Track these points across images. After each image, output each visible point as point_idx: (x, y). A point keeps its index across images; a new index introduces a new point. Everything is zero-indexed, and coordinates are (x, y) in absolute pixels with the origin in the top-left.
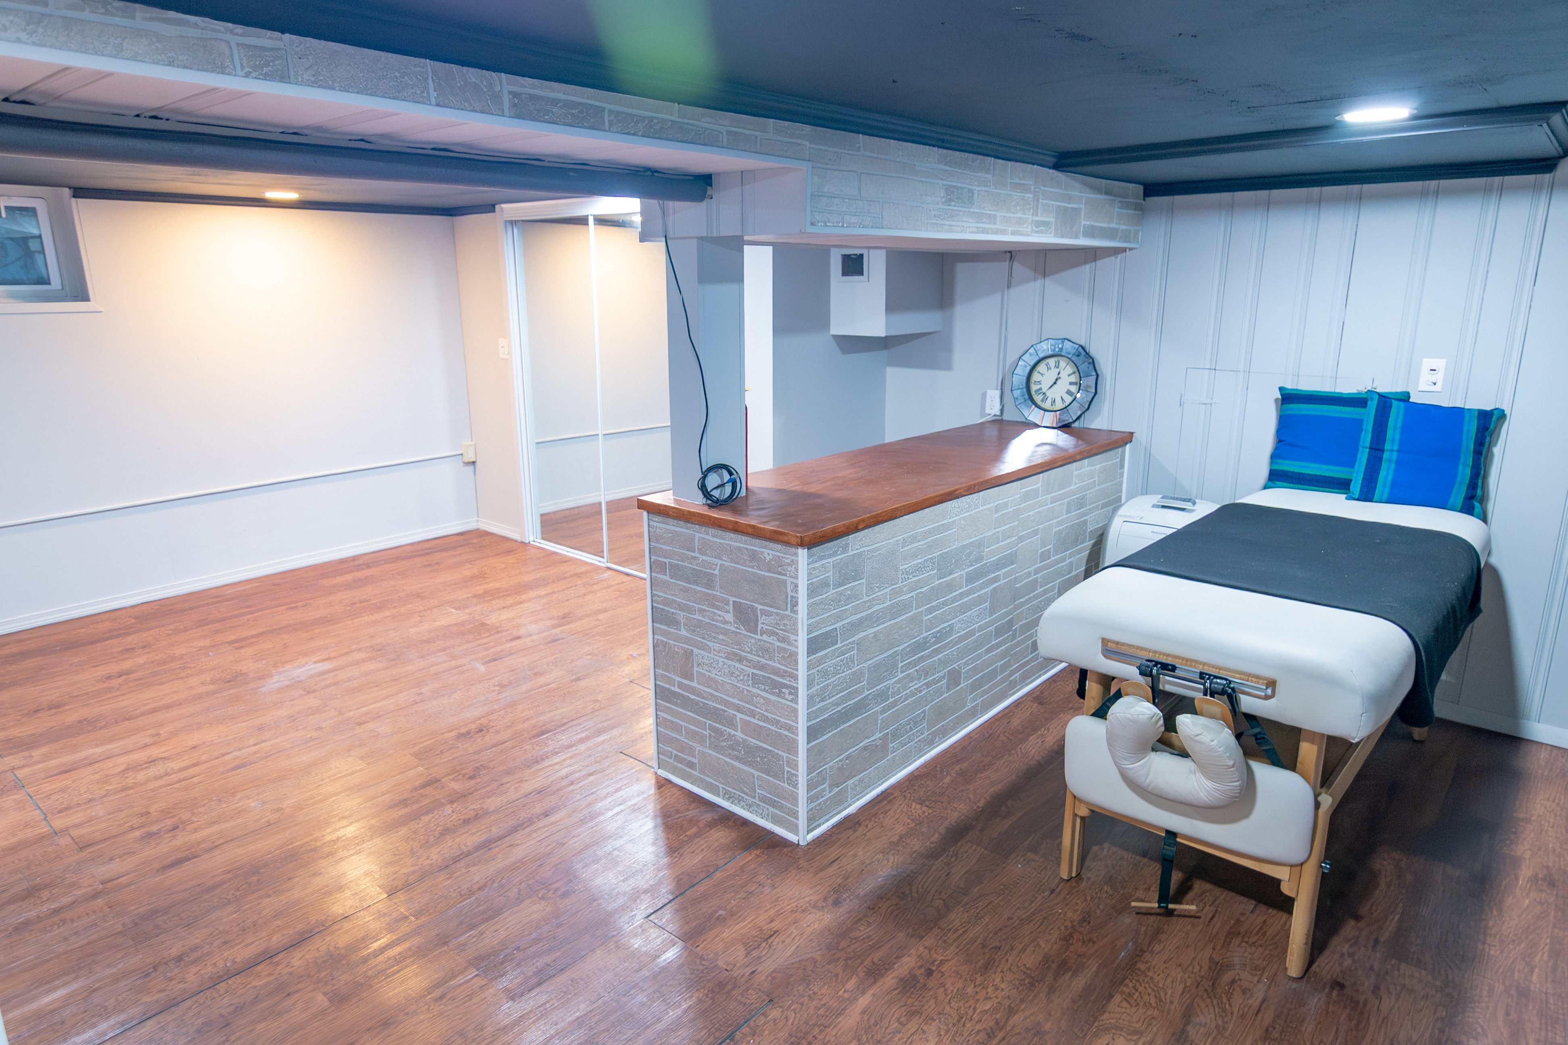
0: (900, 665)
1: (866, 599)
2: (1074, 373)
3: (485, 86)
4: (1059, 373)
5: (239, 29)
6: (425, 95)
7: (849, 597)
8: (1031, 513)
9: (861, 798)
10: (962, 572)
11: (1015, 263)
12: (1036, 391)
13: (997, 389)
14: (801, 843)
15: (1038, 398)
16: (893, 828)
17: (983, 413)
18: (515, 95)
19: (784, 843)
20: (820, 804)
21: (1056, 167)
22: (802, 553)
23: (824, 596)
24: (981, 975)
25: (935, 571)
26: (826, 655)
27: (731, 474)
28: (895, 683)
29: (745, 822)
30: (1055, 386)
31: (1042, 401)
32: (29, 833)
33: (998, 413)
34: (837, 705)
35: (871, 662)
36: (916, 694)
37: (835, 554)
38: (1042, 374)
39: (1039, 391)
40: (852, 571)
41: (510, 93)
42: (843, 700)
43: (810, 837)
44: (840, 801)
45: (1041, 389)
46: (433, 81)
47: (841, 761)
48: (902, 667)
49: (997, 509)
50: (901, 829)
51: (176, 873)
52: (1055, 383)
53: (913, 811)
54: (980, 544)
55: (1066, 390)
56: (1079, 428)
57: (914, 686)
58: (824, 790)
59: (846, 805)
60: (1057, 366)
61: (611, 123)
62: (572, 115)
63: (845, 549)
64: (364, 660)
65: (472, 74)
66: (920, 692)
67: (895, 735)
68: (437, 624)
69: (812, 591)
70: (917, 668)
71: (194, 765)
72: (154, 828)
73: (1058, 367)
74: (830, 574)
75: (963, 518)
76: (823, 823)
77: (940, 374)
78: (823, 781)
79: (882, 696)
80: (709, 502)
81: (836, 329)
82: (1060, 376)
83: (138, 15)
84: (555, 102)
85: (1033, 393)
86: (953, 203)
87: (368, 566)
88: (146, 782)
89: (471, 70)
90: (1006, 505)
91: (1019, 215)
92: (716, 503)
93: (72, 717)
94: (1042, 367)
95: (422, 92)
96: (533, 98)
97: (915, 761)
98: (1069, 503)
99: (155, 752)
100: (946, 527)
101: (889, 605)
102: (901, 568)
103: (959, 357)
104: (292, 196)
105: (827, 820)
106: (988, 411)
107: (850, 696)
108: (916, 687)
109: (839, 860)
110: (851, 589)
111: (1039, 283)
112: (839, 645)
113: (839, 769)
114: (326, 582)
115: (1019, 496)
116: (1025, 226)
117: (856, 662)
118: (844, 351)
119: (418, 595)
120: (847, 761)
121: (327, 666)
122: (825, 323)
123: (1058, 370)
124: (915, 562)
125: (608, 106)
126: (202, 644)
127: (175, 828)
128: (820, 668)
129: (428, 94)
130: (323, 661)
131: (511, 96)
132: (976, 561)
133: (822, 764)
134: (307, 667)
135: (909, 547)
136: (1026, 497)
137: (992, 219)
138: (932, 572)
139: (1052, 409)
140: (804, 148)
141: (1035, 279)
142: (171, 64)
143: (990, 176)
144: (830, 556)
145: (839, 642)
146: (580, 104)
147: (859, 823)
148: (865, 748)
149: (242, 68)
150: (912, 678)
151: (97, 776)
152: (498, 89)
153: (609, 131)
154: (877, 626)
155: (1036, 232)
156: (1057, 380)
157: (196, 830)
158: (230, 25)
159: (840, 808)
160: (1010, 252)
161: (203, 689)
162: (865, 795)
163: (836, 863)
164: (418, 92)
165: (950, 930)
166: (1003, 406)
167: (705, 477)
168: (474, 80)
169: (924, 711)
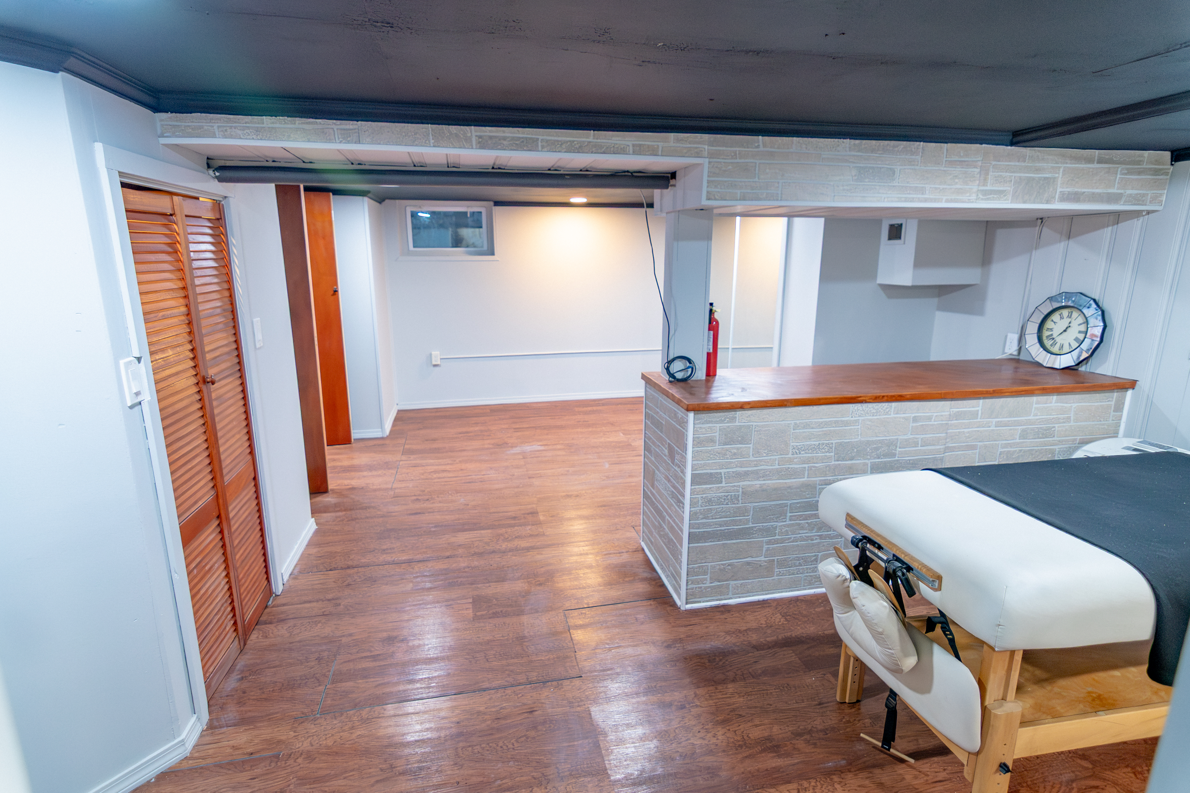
0: (789, 514)
1: (752, 458)
2: (1084, 323)
3: (462, 134)
4: (1070, 323)
5: (338, 122)
6: (427, 142)
7: (735, 454)
8: (966, 430)
9: (743, 597)
10: (866, 461)
11: (1044, 228)
12: (1047, 337)
13: (1018, 333)
14: (681, 608)
15: (1048, 343)
16: (748, 623)
17: (1004, 353)
18: (480, 137)
19: (673, 604)
20: (701, 587)
21: (1012, 144)
22: (691, 415)
23: (710, 448)
24: (713, 725)
25: (833, 454)
26: (710, 488)
27: (690, 363)
28: (784, 526)
29: (663, 585)
30: (1065, 333)
31: (1051, 345)
32: (384, 486)
33: (1016, 353)
34: (721, 526)
35: (757, 504)
36: (807, 541)
37: (722, 421)
38: (1054, 322)
39: (1051, 337)
40: (739, 437)
41: (476, 136)
42: (726, 524)
43: (689, 606)
44: (721, 592)
45: (1052, 335)
46: (432, 135)
47: (722, 564)
48: (791, 516)
49: (915, 419)
50: (753, 625)
52: (1065, 331)
53: (773, 618)
54: (892, 444)
55: (1074, 338)
56: (1086, 372)
57: (805, 534)
58: (706, 579)
59: (726, 597)
60: (1070, 316)
61: (543, 147)
62: (516, 144)
63: (733, 419)
64: (560, 449)
65: (454, 129)
66: (812, 540)
67: (782, 564)
69: (697, 442)
70: (809, 521)
71: (456, 477)
72: (421, 498)
73: (1070, 317)
74: (717, 434)
75: (870, 420)
76: (703, 602)
77: (975, 320)
78: (705, 573)
79: (770, 531)
80: (671, 379)
81: (883, 279)
82: (1070, 325)
83: (297, 122)
84: (505, 138)
85: (1044, 338)
86: (867, 180)
88: (435, 478)
89: (453, 127)
90: (928, 419)
91: (958, 186)
92: (674, 379)
93: (435, 445)
94: (1056, 317)
95: (426, 141)
96: (491, 138)
97: (805, 589)
99: (448, 467)
100: (847, 424)
101: (777, 469)
102: (792, 444)
103: (990, 305)
104: (583, 200)
105: (707, 601)
106: (1006, 351)
107: (734, 523)
108: (806, 535)
109: (696, 625)
110: (738, 449)
111: (1062, 245)
112: (723, 484)
113: (720, 570)
115: (948, 413)
116: (968, 195)
117: (741, 501)
118: (890, 296)
119: (612, 424)
120: (729, 567)
121: (542, 448)
122: (873, 275)
123: (1069, 320)
124: (808, 443)
125: (540, 137)
126: (503, 427)
127: (428, 500)
128: (705, 495)
129: (429, 141)
130: (541, 445)
131: (477, 138)
132: (886, 455)
133: (703, 561)
134: (534, 447)
135: (801, 431)
137: (922, 191)
138: (828, 454)
139: (1059, 353)
141: (1060, 241)
143: (918, 157)
144: (716, 422)
145: (724, 483)
146: (522, 138)
147: (729, 611)
148: (748, 563)
149: (339, 138)
150: (802, 527)
151: (422, 471)
152: (469, 135)
153: (541, 151)
154: (764, 480)
155: (983, 199)
156: (1067, 328)
157: (433, 503)
158: (335, 121)
159: (719, 597)
160: (1041, 219)
161: (487, 446)
162: (747, 597)
164: (424, 141)
165: (721, 692)
166: (1021, 348)
167: (670, 362)
168: (455, 132)
169: (815, 556)
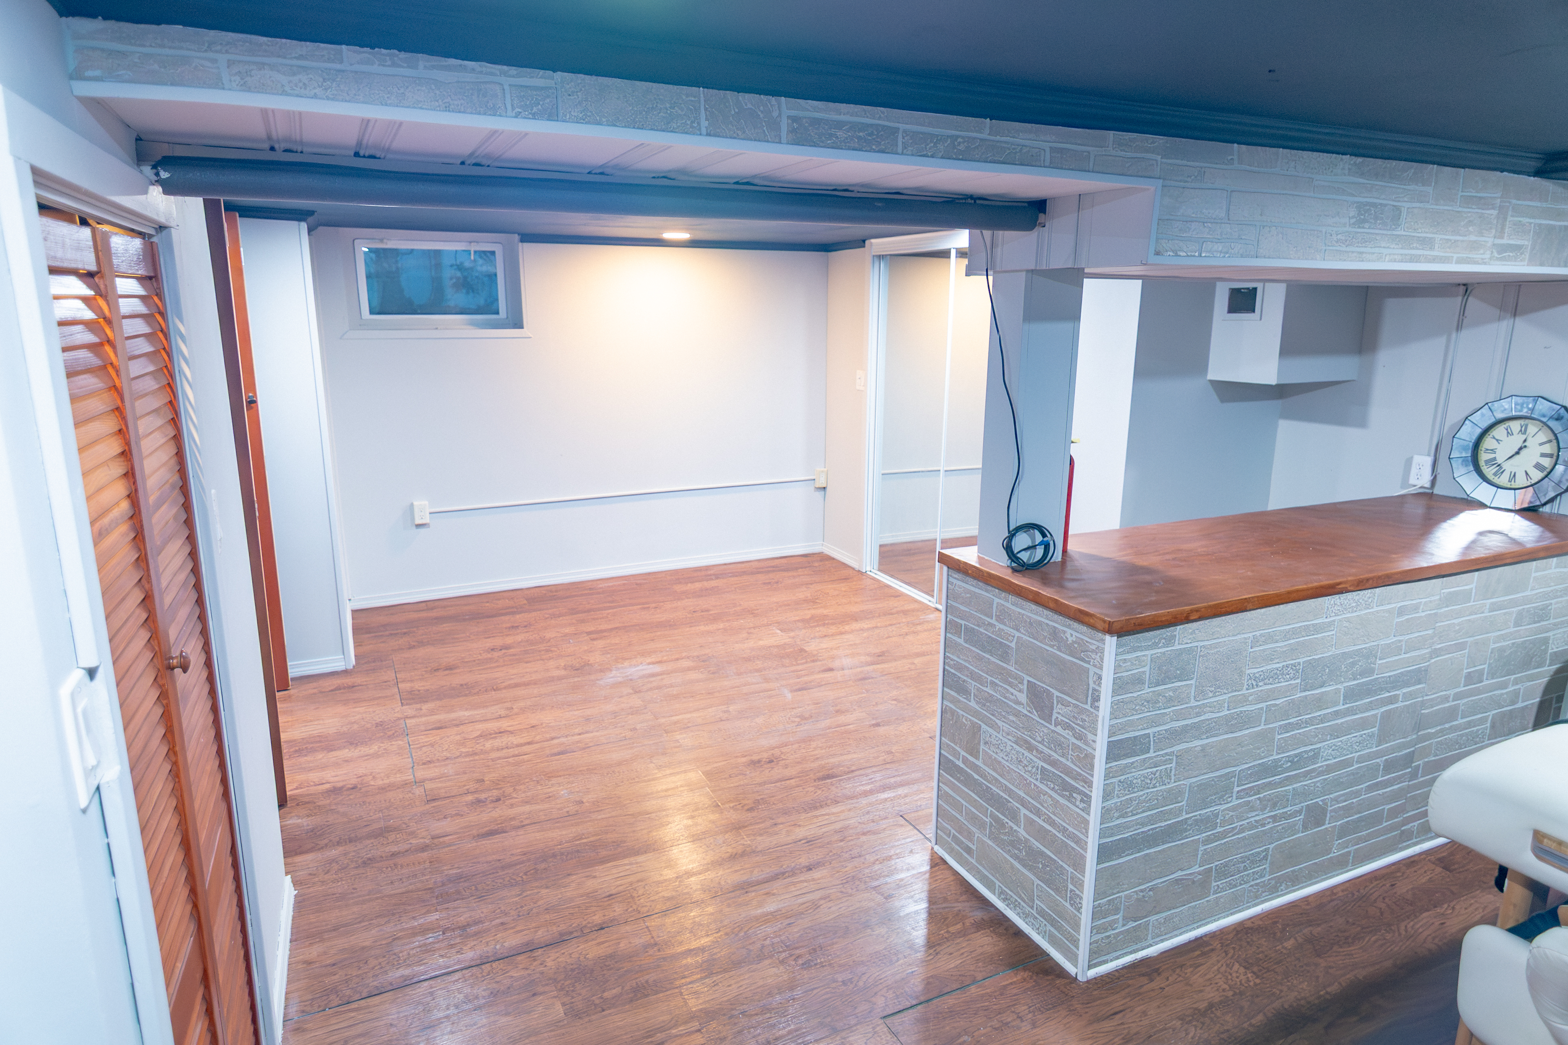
0: (1236, 789)
1: (1193, 703)
2: (1550, 441)
3: (762, 112)
4: (1525, 441)
5: (513, 70)
6: (695, 125)
7: (1170, 699)
8: (1456, 621)
9: (1167, 939)
10: (1339, 686)
11: (1470, 299)
12: (1487, 462)
13: (1429, 455)
14: (1079, 978)
15: (1489, 471)
16: (1201, 991)
17: (1405, 482)
18: (794, 119)
19: (1060, 973)
20: (1109, 937)
21: (1539, 173)
22: (1111, 641)
23: (1135, 695)
25: (1299, 681)
26: (1132, 763)
27: (1044, 535)
28: (1228, 809)
29: (1018, 933)
30: (1517, 457)
31: (1495, 474)
32: (398, 778)
33: (1428, 485)
34: (1143, 825)
35: (1194, 780)
36: (1257, 827)
37: (1155, 645)
38: (1497, 440)
39: (1491, 462)
40: (1178, 669)
41: (788, 117)
42: (1151, 820)
43: (1092, 973)
44: (1135, 938)
45: (1495, 459)
46: (706, 109)
47: (1142, 891)
48: (1238, 792)
49: (1401, 611)
50: (1212, 995)
51: (486, 843)
52: (1517, 453)
53: (1234, 975)
54: (1370, 654)
55: (1534, 463)
56: (1551, 515)
57: (1255, 817)
58: (1115, 921)
59: (1144, 944)
60: (1523, 431)
61: (905, 147)
62: (859, 138)
63: (1170, 641)
64: (689, 669)
65: (748, 100)
66: (1263, 825)
67: (1223, 872)
68: (761, 643)
69: (1120, 686)
70: (1261, 796)
71: (529, 743)
72: (483, 796)
73: (1525, 433)
74: (1147, 669)
75: (1348, 620)
76: (1111, 961)
77: (1350, 433)
78: (1116, 911)
79: (1208, 822)
80: (1014, 565)
81: (1218, 372)
82: (1525, 444)
83: (421, 64)
84: (839, 125)
85: (1482, 463)
86: (1367, 225)
87: (717, 577)
88: (491, 751)
89: (747, 95)
90: (1416, 608)
91: (1473, 238)
92: (1020, 567)
93: (457, 680)
94: (1499, 432)
95: (692, 122)
96: (815, 122)
97: (1249, 908)
98: (1520, 613)
99: (504, 724)
100: (1317, 629)
101: (1226, 715)
102: (1248, 672)
103: (1377, 412)
104: (684, 236)
105: (1117, 958)
106: (1412, 480)
107: (1162, 816)
108: (1257, 818)
109: (1123, 1013)
110: (1174, 690)
111: (1505, 325)
112: (1151, 754)
113: (1138, 900)
114: (679, 588)
115: (1438, 597)
116: (1482, 251)
117: (1173, 777)
118: (1223, 400)
120: (1151, 893)
121: (657, 669)
122: (1203, 366)
123: (1524, 437)
124: (1269, 667)
125: (902, 126)
126: (567, 630)
127: (498, 800)
128: (1122, 778)
129: (699, 124)
130: (653, 663)
131: (790, 121)
132: (1362, 674)
133: (1115, 891)
134: (640, 667)
135: (1261, 648)
136: (1449, 600)
137: (1427, 243)
138: (1293, 682)
139: (1509, 486)
140: (1154, 162)
141: (1499, 319)
142: (447, 109)
143: (1430, 190)
144: (1148, 648)
145: (1152, 751)
146: (872, 125)
147: (1157, 971)
148: (1177, 881)
149: (513, 109)
150: (1252, 807)
151: (458, 738)
152: (775, 114)
153: (902, 154)
154: (1207, 738)
155: (1498, 259)
156: (1521, 449)
157: (512, 806)
158: (505, 68)
159: (1135, 947)
160: (1464, 285)
161: (556, 673)
162: (1171, 938)
163: (1120, 1015)
164: (689, 122)
166: (1435, 477)
167: (1012, 535)
168: (749, 106)
169: (1266, 850)
